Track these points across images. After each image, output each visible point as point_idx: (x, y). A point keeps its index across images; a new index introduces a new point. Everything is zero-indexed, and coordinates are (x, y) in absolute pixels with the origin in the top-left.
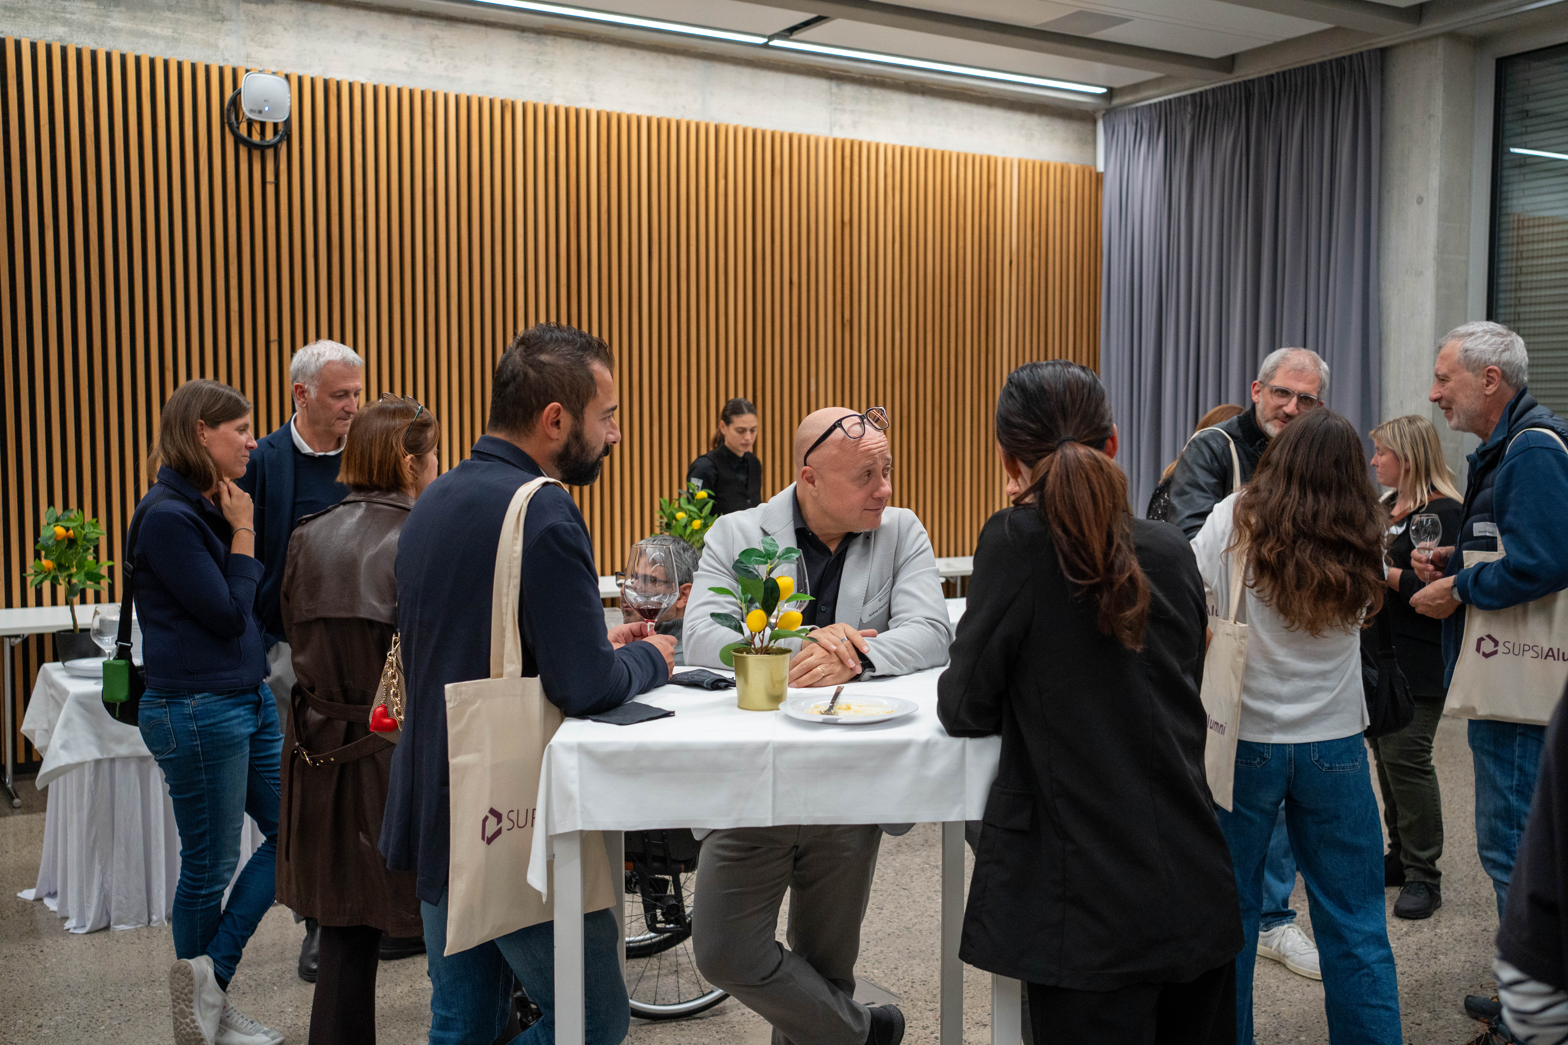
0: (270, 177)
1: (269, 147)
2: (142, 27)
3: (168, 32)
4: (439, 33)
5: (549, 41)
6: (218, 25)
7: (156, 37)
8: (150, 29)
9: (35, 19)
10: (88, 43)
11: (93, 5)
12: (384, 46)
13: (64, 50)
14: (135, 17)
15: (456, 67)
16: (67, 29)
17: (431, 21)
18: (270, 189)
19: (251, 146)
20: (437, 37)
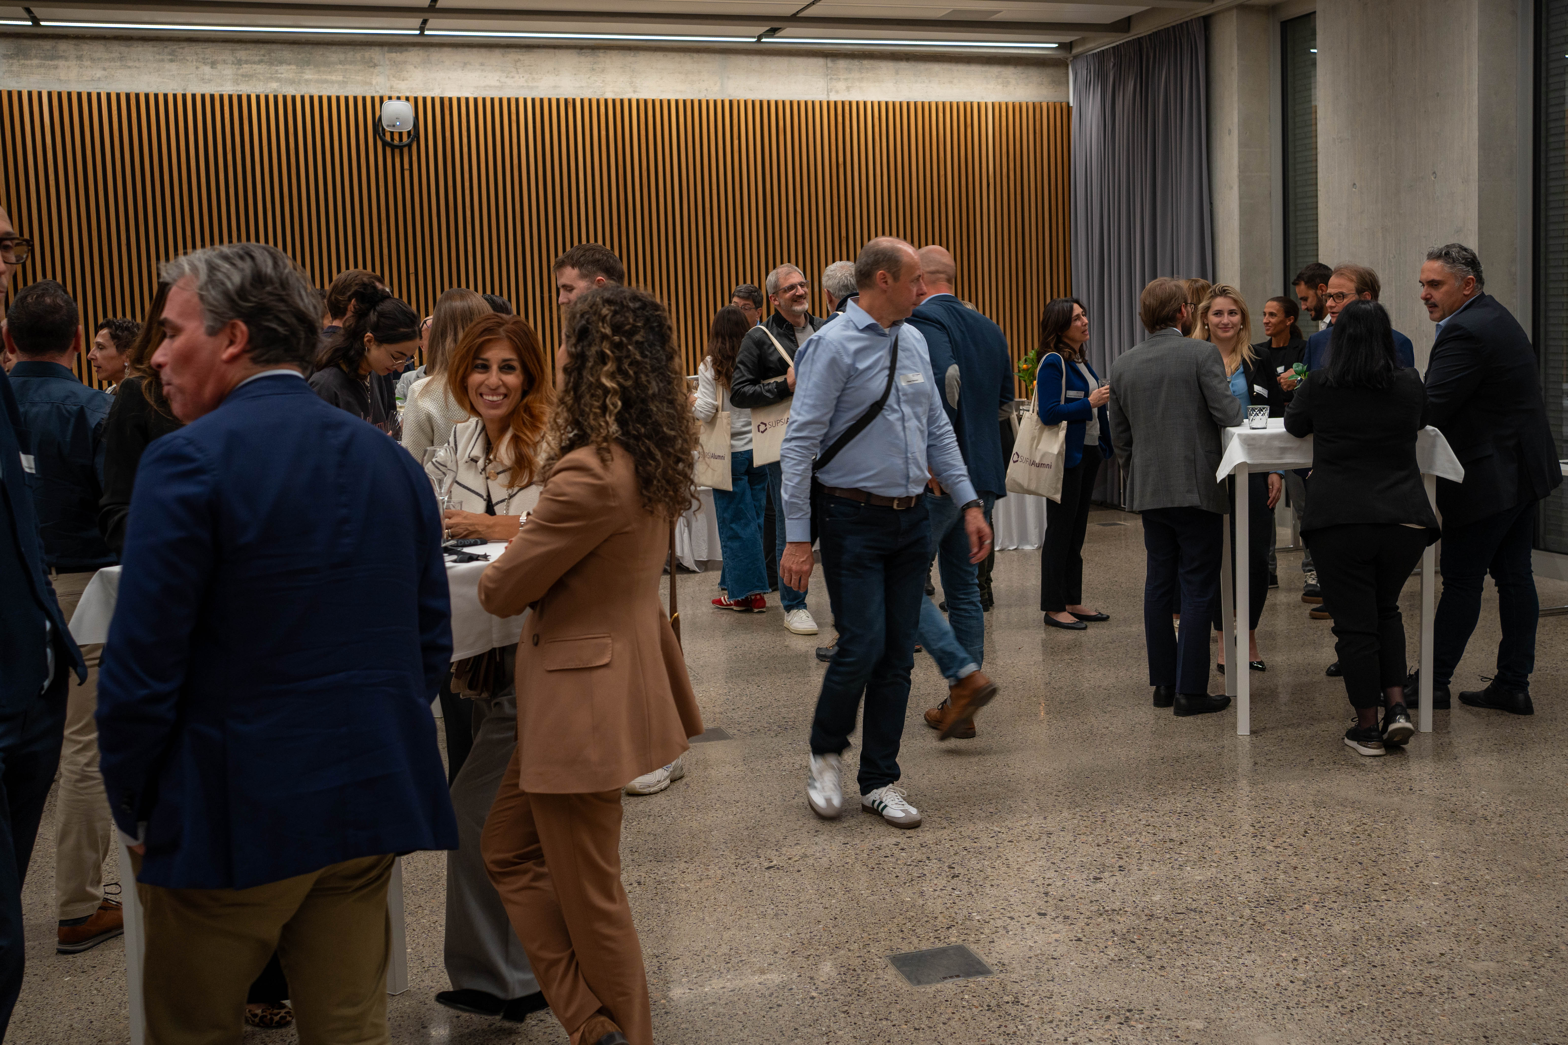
0: (406, 166)
1: (405, 146)
2: (324, 77)
3: (340, 78)
4: (521, 57)
5: (601, 54)
6: (372, 70)
7: (332, 82)
8: (329, 77)
9: (260, 80)
10: (290, 91)
11: (294, 67)
12: (482, 70)
13: (276, 97)
14: (319, 71)
15: (533, 79)
16: (278, 84)
17: (514, 50)
18: (407, 173)
19: (393, 147)
20: (519, 60)
